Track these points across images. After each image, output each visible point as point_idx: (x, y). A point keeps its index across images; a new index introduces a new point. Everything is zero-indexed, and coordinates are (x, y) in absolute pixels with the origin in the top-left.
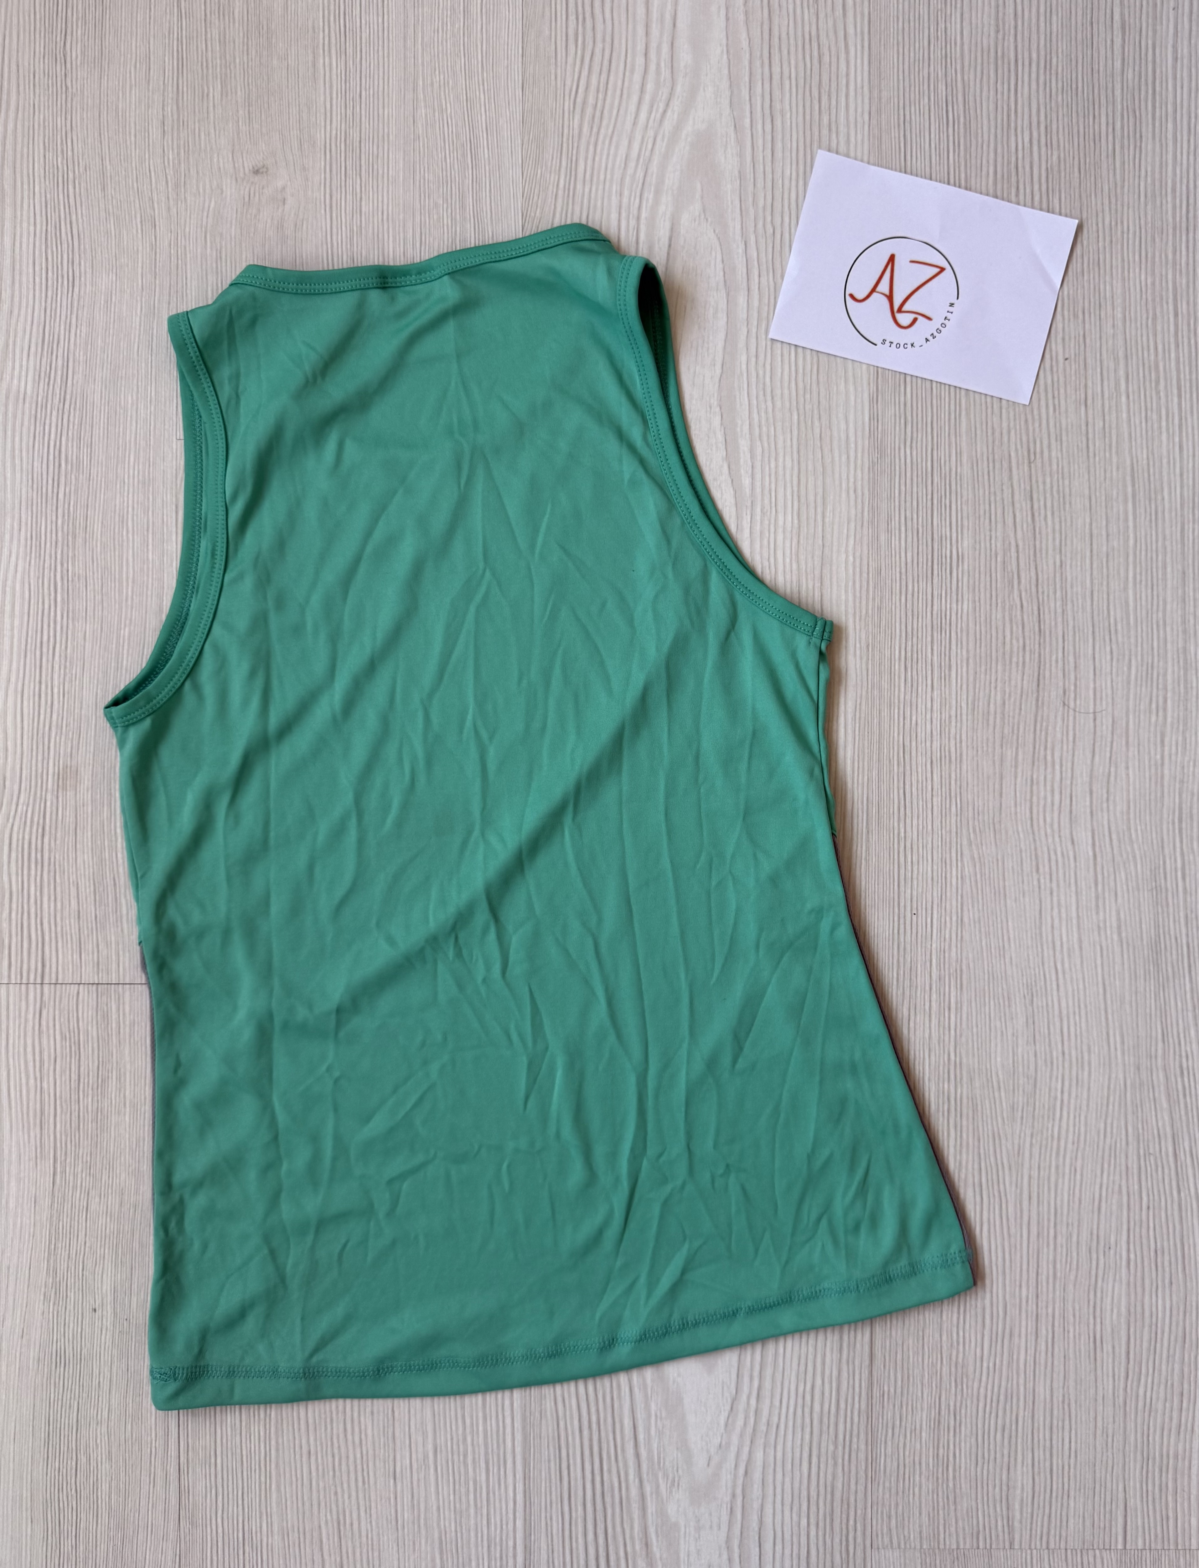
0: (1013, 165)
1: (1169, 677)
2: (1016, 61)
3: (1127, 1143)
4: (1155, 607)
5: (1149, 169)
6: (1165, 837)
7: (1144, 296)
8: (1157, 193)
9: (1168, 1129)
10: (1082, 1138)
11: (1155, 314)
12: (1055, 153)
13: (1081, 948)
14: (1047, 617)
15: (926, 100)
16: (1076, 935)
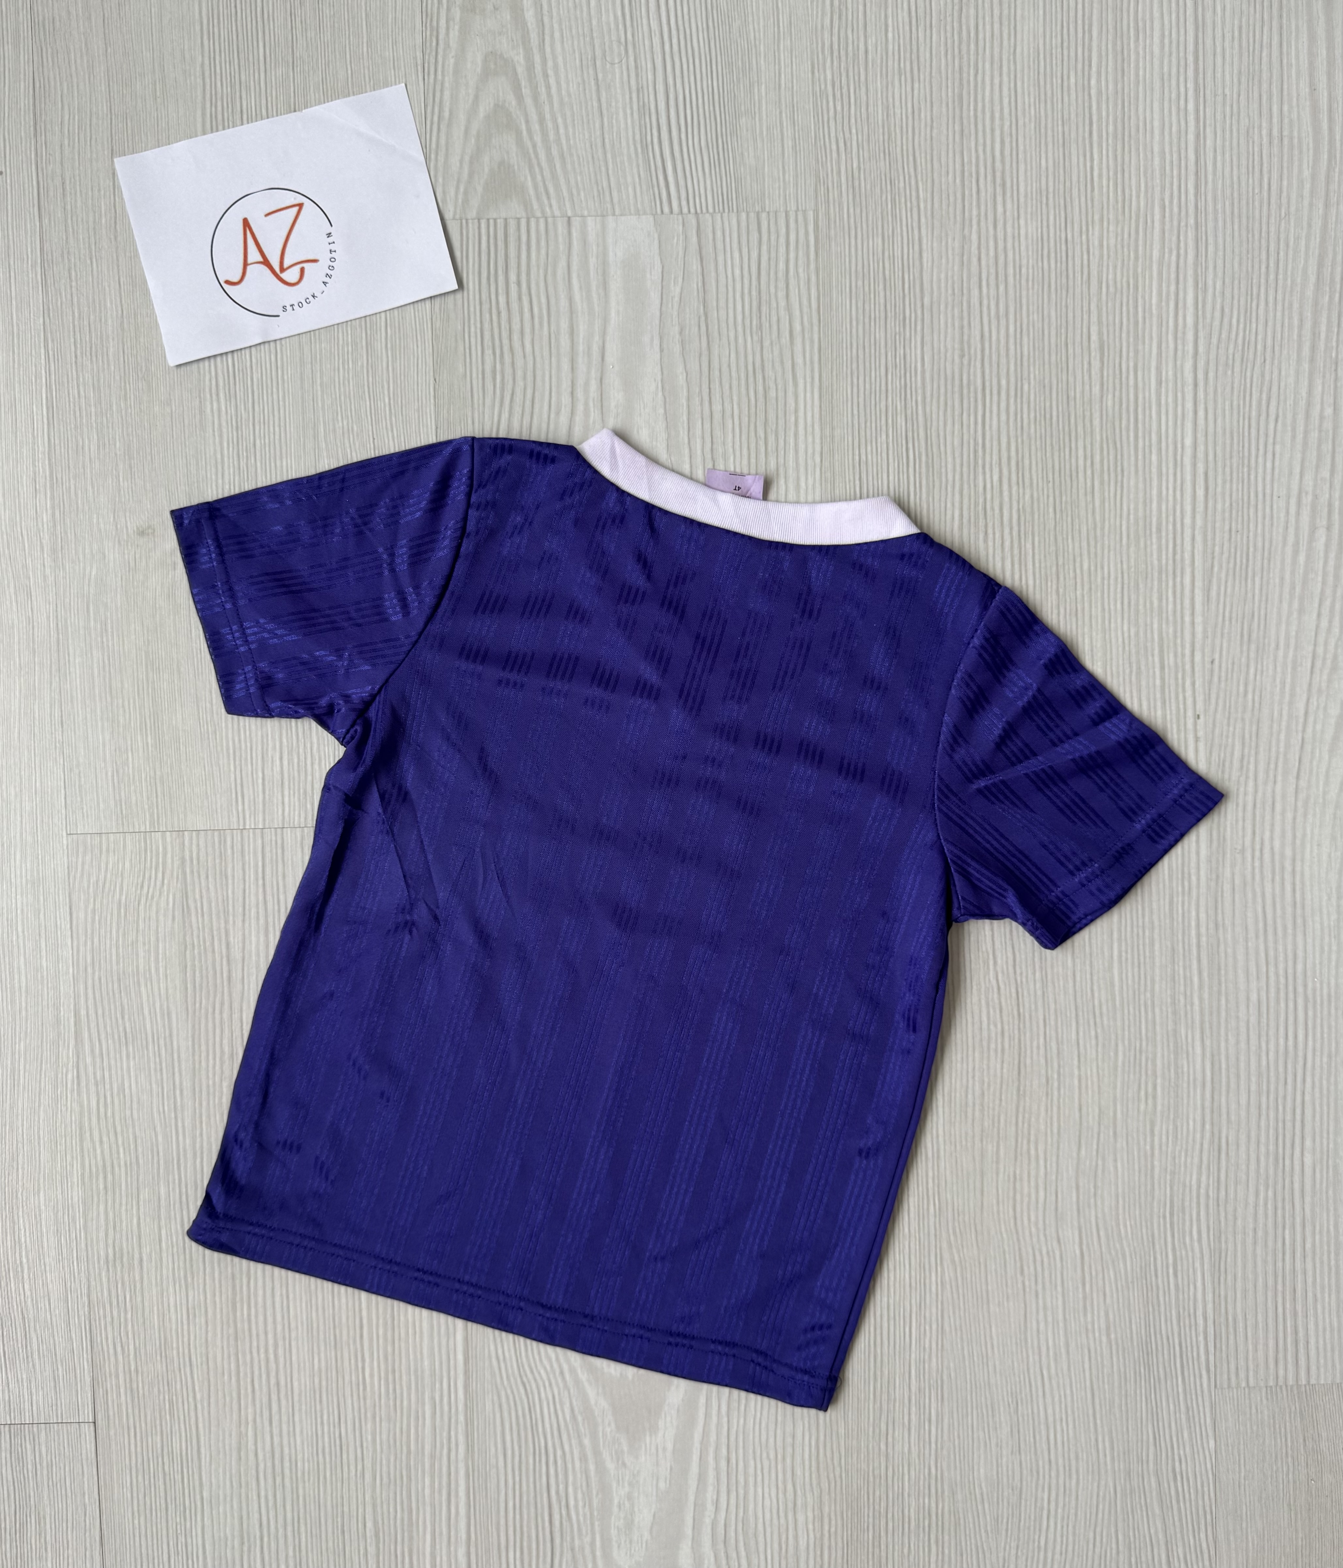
0: (980, 507)
1: (1159, 1063)
2: (984, 389)
3: (1118, 1553)
4: (1142, 989)
5: (1132, 507)
6: (1156, 1232)
7: (1127, 648)
8: (1141, 533)
9: (1161, 1536)
10: (1070, 1548)
11: (1139, 668)
12: (1028, 491)
13: (1068, 1352)
14: (1026, 1000)
15: (884, 437)
16: (1062, 1339)
